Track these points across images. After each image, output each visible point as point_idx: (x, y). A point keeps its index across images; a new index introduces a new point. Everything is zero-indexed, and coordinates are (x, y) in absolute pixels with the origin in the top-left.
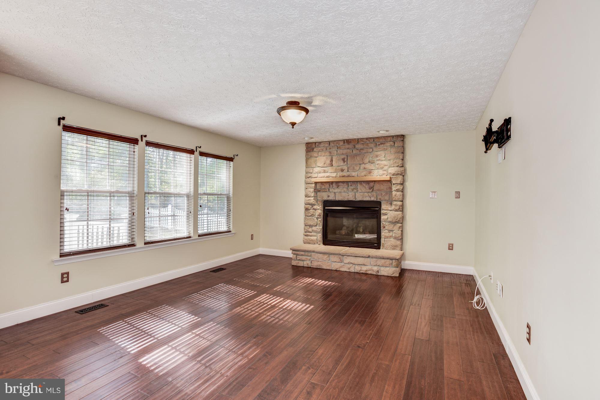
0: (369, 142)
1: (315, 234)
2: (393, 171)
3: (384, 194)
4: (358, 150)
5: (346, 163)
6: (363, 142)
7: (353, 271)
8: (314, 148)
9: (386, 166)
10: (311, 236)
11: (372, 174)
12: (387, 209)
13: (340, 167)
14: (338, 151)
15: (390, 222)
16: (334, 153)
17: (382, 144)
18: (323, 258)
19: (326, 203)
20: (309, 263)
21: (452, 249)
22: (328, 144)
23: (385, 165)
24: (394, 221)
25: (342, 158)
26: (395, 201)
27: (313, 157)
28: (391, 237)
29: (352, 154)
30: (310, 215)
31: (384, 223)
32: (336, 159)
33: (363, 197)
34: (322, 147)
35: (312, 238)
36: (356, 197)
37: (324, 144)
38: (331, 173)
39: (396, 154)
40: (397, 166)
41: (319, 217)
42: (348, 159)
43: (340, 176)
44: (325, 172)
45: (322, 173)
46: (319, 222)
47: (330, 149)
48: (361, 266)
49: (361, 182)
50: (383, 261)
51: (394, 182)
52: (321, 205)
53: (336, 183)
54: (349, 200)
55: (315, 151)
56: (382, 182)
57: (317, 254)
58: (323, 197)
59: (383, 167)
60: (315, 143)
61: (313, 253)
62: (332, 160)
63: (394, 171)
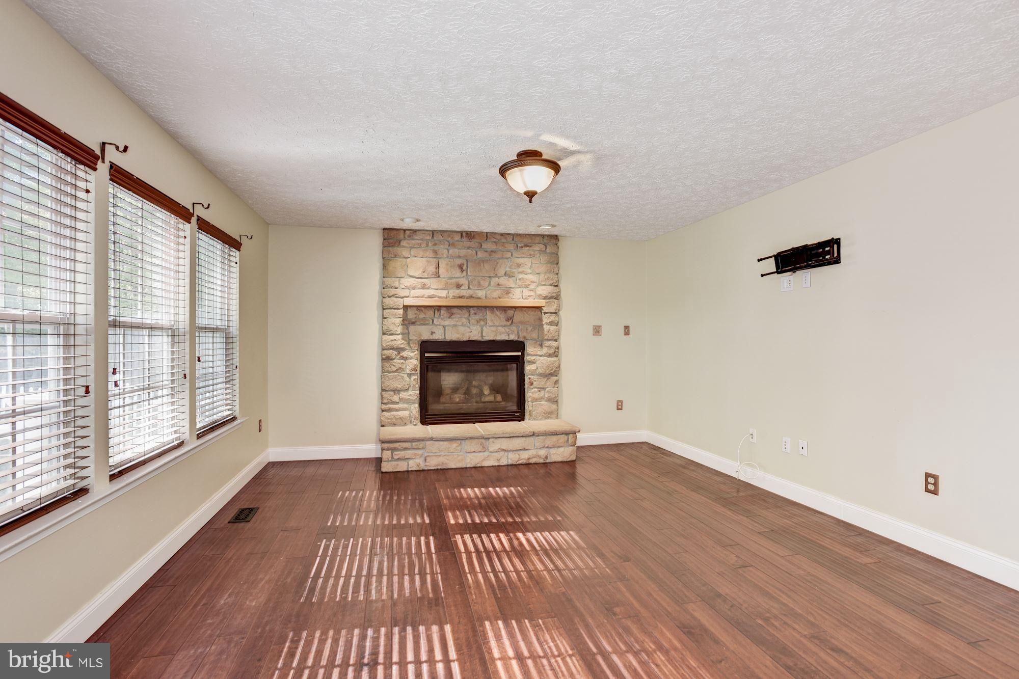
0: (505, 241)
1: (406, 406)
2: (545, 291)
3: (530, 329)
4: (486, 251)
5: (465, 273)
6: (494, 240)
7: (505, 463)
8: (401, 240)
9: (532, 284)
10: (397, 410)
11: (511, 295)
12: (536, 354)
13: (454, 280)
14: (451, 251)
15: (540, 375)
16: (443, 254)
17: (526, 246)
18: (450, 448)
19: (425, 346)
20: (421, 463)
21: (621, 409)
22: (430, 235)
23: (532, 282)
24: (548, 372)
25: (458, 265)
26: (548, 340)
27: (400, 257)
28: (542, 398)
29: (475, 258)
30: (394, 369)
31: (532, 377)
32: (447, 264)
33: (496, 335)
34: (418, 239)
35: (401, 414)
36: (484, 334)
37: (423, 235)
38: (437, 289)
39: (549, 265)
40: (551, 285)
41: (413, 372)
42: (469, 266)
43: (454, 296)
44: (424, 287)
45: (419, 289)
46: (414, 383)
47: (435, 244)
48: (518, 452)
49: (492, 308)
50: (555, 438)
51: (545, 310)
52: (417, 350)
53: (447, 309)
54: (471, 339)
55: (403, 247)
56: (527, 309)
57: (436, 443)
58: (420, 335)
59: (529, 285)
60: (405, 230)
61: (428, 443)
62: (438, 267)
63: (547, 292)
